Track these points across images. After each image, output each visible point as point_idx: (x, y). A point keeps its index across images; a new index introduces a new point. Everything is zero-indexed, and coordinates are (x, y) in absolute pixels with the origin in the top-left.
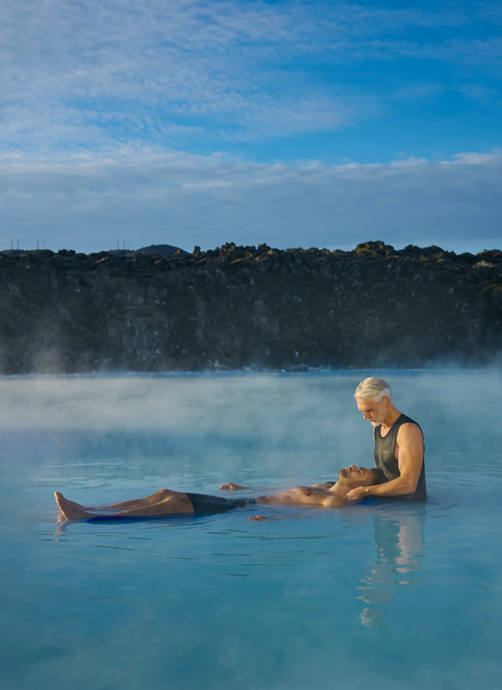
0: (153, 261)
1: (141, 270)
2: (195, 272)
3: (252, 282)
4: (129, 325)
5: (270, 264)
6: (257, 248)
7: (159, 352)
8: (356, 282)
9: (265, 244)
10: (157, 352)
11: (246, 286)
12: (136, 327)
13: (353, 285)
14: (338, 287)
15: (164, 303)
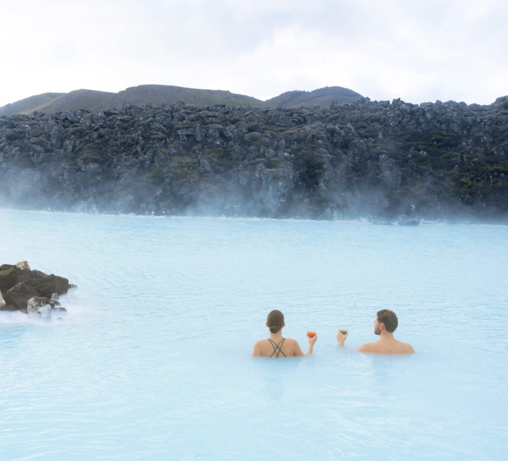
0: (292, 115)
1: (278, 123)
2: (326, 126)
3: (380, 136)
4: (257, 176)
5: (400, 119)
6: (391, 103)
7: (283, 201)
8: (485, 138)
9: (399, 99)
10: (281, 200)
11: (373, 140)
12: (263, 178)
13: (482, 140)
14: (467, 142)
15: (292, 155)
